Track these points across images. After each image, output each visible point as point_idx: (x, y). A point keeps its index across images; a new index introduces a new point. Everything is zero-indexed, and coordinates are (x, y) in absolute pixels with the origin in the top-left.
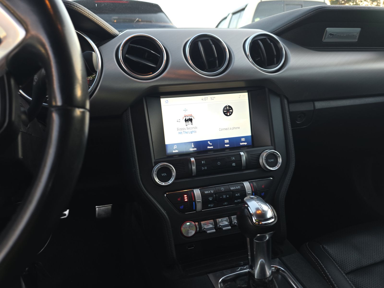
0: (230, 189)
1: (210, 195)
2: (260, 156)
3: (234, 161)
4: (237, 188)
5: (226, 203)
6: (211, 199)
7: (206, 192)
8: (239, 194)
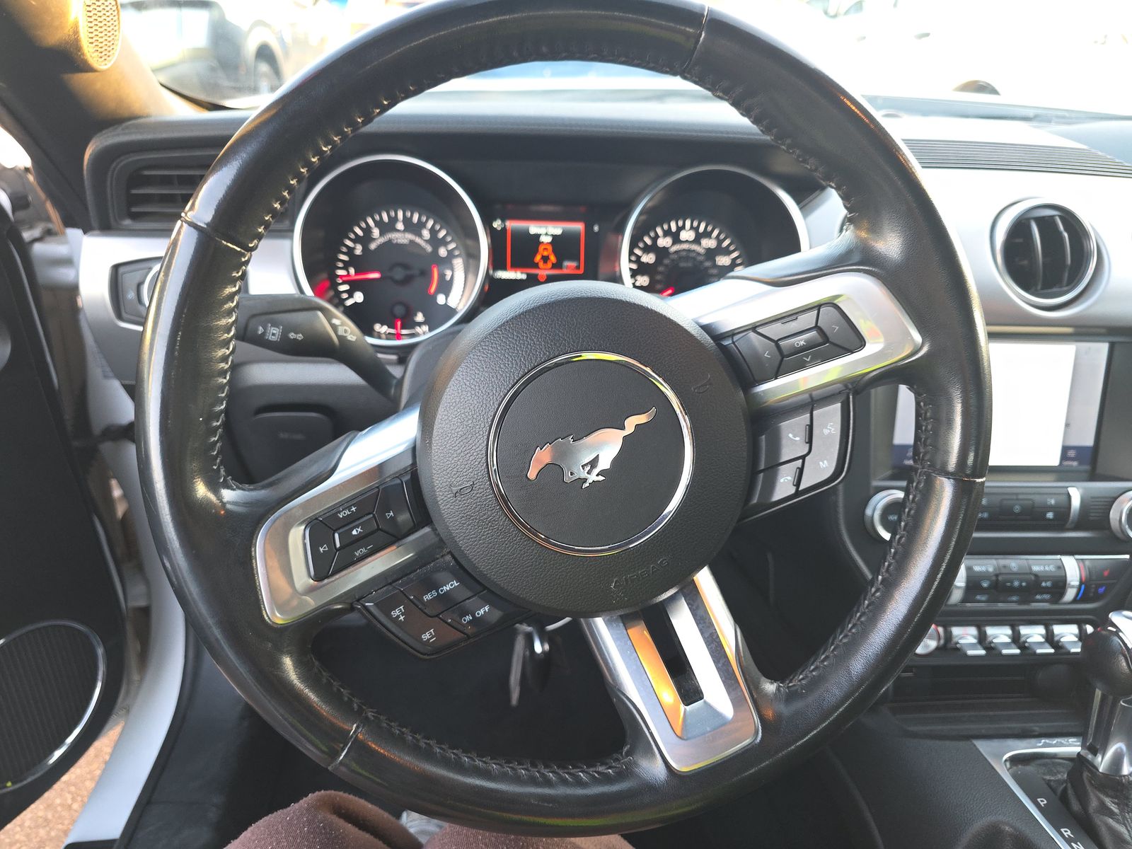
0: (1030, 568)
1: (984, 576)
2: (1113, 502)
3: (1051, 508)
4: (1047, 568)
5: (1014, 598)
6: (985, 585)
7: (977, 569)
8: (1049, 584)
